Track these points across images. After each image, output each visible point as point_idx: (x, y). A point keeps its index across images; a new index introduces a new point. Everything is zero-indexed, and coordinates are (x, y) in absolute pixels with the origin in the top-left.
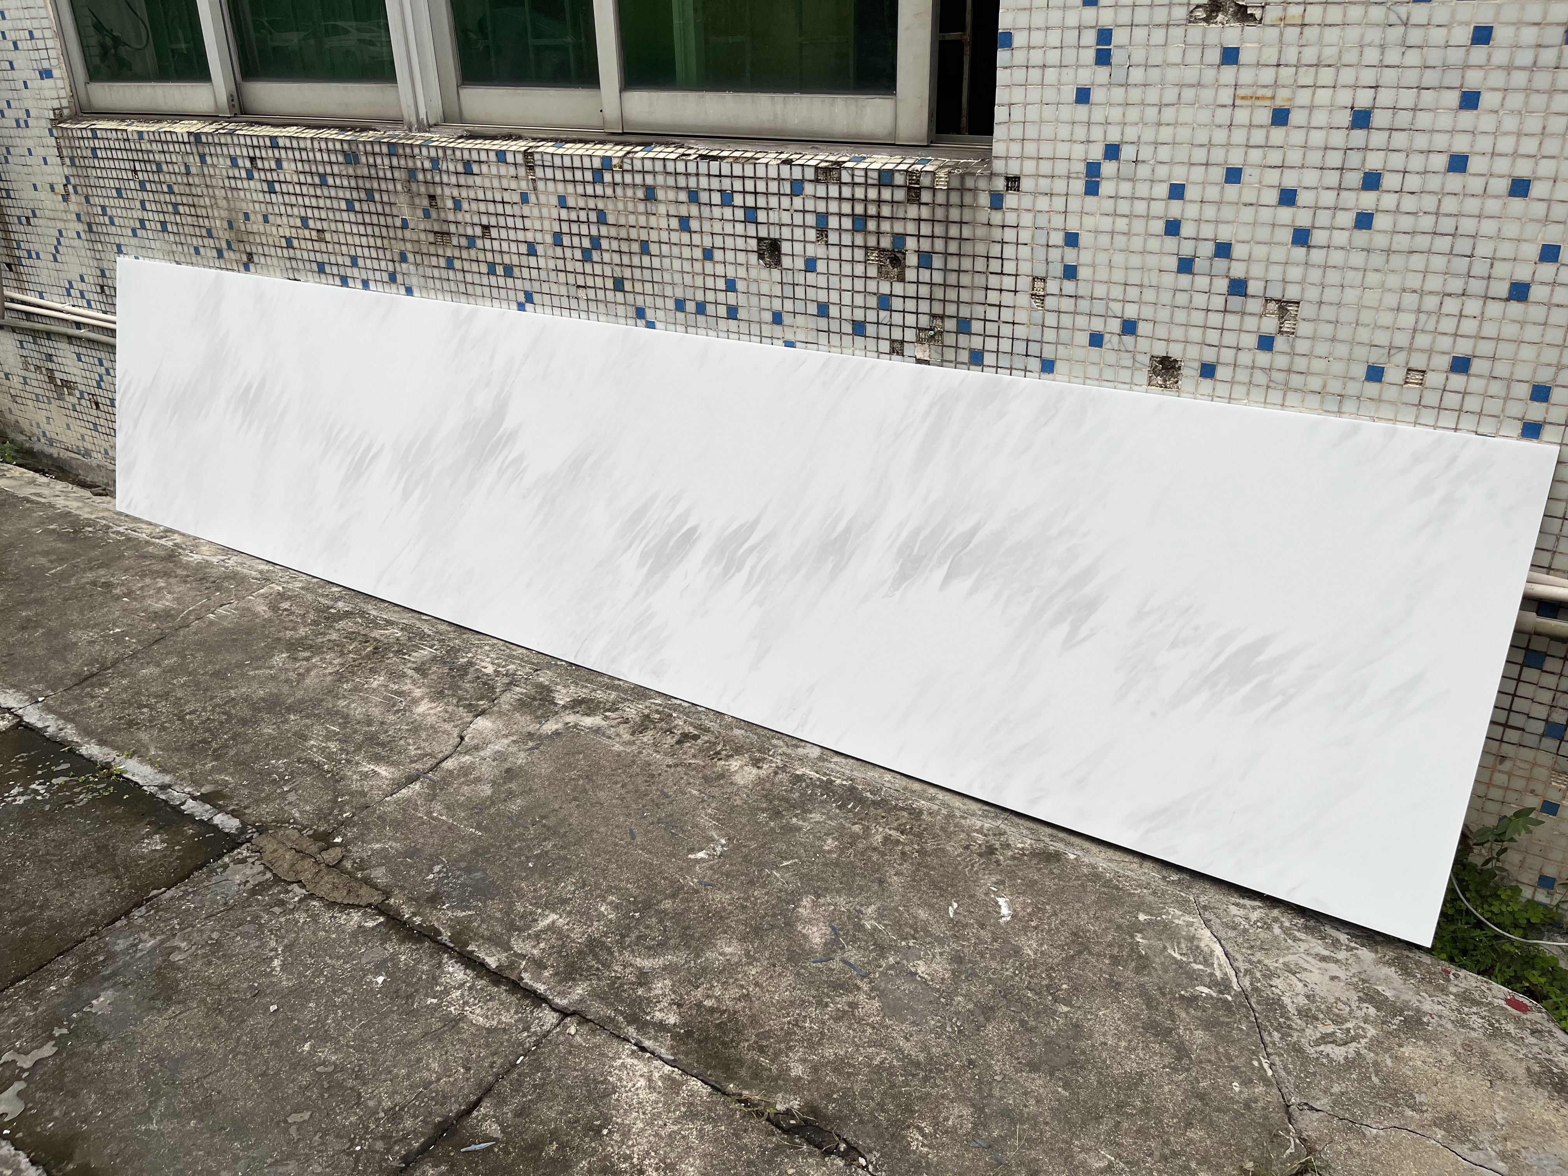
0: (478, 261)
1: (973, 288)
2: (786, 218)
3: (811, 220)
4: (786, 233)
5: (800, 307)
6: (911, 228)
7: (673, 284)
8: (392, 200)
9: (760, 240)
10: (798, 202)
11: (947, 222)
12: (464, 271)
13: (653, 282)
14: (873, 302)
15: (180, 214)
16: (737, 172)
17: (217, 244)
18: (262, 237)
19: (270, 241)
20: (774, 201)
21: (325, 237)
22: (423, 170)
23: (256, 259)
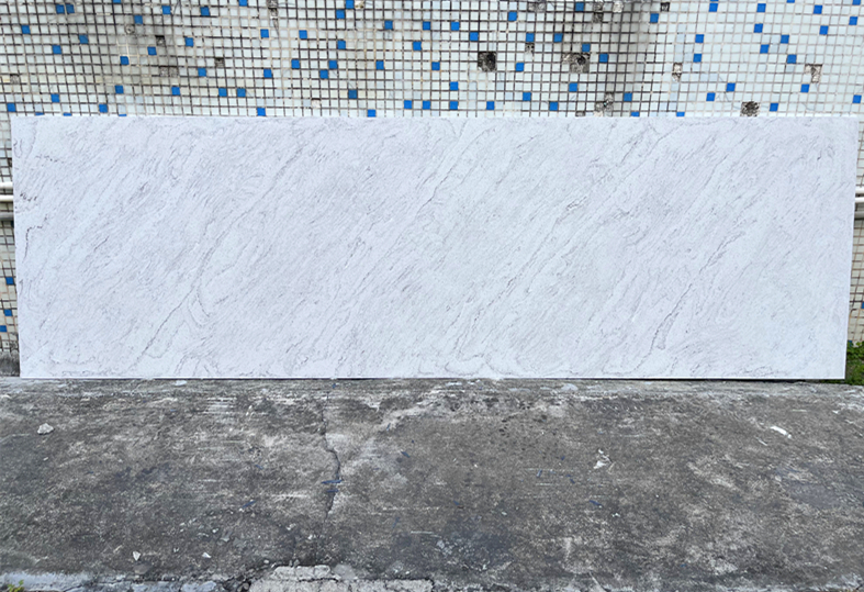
0: (208, 87)
1: (635, 73)
2: (502, 37)
3: (522, 37)
4: (502, 47)
5: (509, 96)
6: (595, 38)
7: (403, 90)
8: (111, 42)
9: (480, 53)
10: (512, 26)
11: (620, 33)
12: (190, 96)
13: (385, 90)
14: (565, 88)
16: (465, 6)
20: (494, 26)
21: (20, 79)
22: (152, 15)
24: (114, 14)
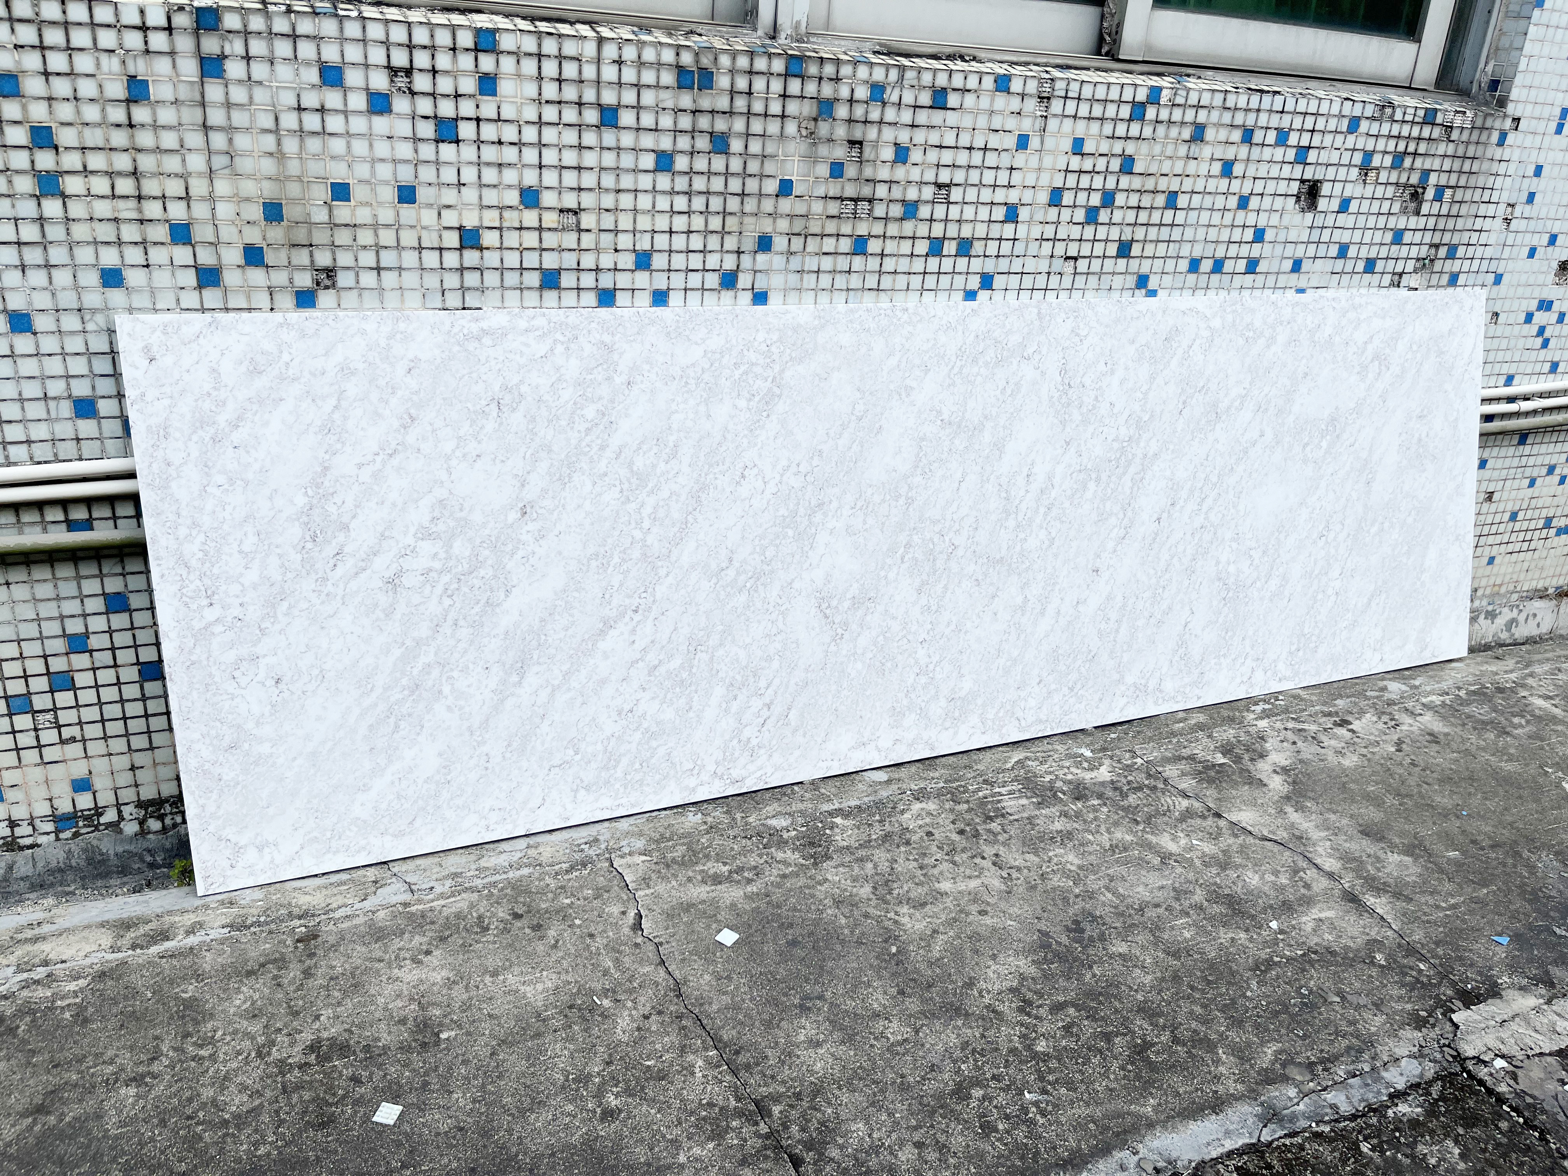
0: (914, 238)
1: (1467, 216)
2: (1335, 157)
3: (1358, 158)
4: (1331, 173)
5: (1322, 251)
6: (1437, 164)
7: (1193, 242)
8: (769, 150)
9: (1302, 182)
10: (1350, 141)
11: (1464, 158)
12: (882, 255)
14: (1388, 238)
15: (64, 196)
16: (1302, 107)
17: (206, 258)
18: (382, 232)
19: (408, 238)
20: (1328, 139)
21: (579, 223)
22: (851, 101)
23: (344, 279)
24: (784, 96)
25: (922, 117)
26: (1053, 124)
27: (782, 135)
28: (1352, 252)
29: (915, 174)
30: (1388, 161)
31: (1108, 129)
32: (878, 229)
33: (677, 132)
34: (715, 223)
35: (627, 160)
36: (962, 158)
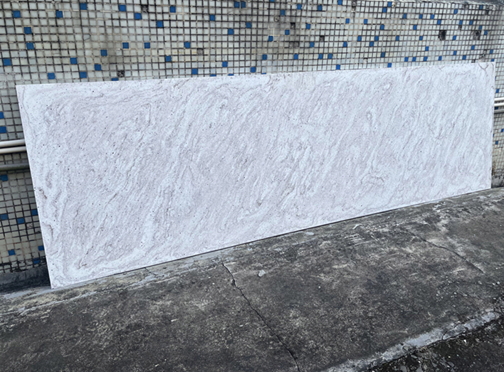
0: (313, 53)
1: (495, 40)
2: (450, 22)
3: (458, 22)
4: (449, 27)
5: (448, 53)
6: (484, 23)
7: (405, 51)
8: (265, 27)
9: (440, 31)
10: (455, 16)
11: (494, 20)
12: (303, 60)
13: (397, 52)
14: (470, 48)
15: (35, 50)
16: (438, 6)
17: (82, 68)
18: (139, 58)
19: (148, 60)
20: (448, 16)
21: (203, 52)
22: (291, 10)
23: (127, 74)
24: (269, 9)
25: (314, 14)
26: (357, 15)
27: (269, 22)
28: (458, 53)
29: (313, 33)
30: (468, 23)
31: (375, 16)
32: (301, 51)
33: (234, 22)
34: (248, 51)
35: (219, 32)
36: (328, 27)
